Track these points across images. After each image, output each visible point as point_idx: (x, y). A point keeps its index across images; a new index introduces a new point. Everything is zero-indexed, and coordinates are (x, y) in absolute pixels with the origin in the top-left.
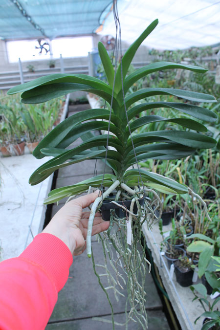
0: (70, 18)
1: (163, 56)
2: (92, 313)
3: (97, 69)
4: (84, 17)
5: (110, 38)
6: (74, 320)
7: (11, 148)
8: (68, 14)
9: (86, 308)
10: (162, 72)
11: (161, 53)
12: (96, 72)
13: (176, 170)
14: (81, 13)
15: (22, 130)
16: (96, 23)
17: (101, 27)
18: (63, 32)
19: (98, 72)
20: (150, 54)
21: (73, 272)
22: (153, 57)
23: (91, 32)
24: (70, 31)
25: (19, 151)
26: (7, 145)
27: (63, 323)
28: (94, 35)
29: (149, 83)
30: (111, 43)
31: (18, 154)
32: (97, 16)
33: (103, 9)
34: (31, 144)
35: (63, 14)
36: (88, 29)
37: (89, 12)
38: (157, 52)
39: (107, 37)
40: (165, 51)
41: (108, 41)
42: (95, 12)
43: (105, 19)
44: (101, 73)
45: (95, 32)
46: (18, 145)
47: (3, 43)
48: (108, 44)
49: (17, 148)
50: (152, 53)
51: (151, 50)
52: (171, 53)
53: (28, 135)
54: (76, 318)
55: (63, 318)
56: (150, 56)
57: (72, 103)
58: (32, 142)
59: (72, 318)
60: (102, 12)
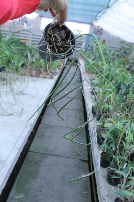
0: (80, 12)
1: (127, 45)
2: (55, 154)
3: (88, 44)
4: (88, 13)
5: (100, 28)
6: (45, 154)
7: (34, 72)
8: (80, 10)
9: (52, 151)
10: (125, 54)
11: (127, 43)
12: (87, 46)
13: (111, 97)
14: (87, 11)
15: (41, 65)
16: (94, 18)
17: (97, 21)
18: (75, 19)
19: (89, 46)
20: (121, 42)
21: (50, 136)
22: (122, 45)
23: (90, 22)
24: (78, 19)
25: (37, 75)
26: (32, 70)
27: (40, 154)
28: (91, 24)
29: (115, 58)
30: (100, 31)
31: (36, 76)
32: (95, 14)
33: (99, 11)
34: (44, 73)
35: (77, 9)
36: (89, 21)
37: (91, 11)
38: (125, 42)
39: (99, 27)
40: (129, 43)
41: (98, 30)
42: (95, 12)
43: (100, 17)
44: (90, 47)
45: (92, 23)
46: (38, 72)
47: (40, 18)
48: (98, 32)
49: (37, 73)
50: (122, 42)
51: (122, 40)
52: (132, 45)
53: (44, 68)
54: (46, 153)
55: (41, 152)
56: (120, 44)
57: (69, 61)
58: (45, 72)
59: (45, 153)
60: (99, 12)
